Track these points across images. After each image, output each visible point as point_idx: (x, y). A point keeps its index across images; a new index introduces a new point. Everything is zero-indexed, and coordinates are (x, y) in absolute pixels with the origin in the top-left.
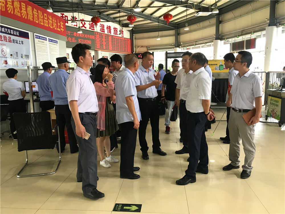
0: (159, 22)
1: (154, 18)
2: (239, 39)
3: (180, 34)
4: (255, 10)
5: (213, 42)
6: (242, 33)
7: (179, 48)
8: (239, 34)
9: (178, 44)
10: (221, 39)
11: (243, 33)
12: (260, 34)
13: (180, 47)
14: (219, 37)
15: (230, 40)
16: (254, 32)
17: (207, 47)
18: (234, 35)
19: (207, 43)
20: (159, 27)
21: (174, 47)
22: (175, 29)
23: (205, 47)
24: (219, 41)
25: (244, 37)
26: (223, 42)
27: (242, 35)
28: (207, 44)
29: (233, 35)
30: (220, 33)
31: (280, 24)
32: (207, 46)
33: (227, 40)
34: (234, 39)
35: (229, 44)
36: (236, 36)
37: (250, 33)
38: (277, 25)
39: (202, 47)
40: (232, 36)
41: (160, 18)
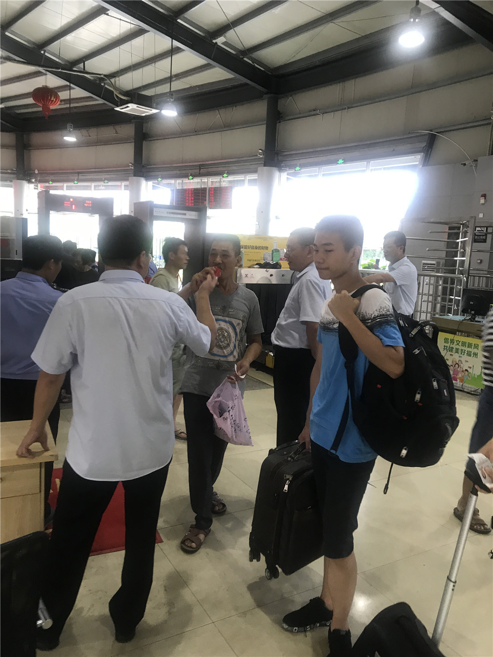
2: (194, 183)
3: (29, 146)
4: (228, 126)
5: (127, 180)
6: (199, 169)
7: (30, 182)
8: (194, 172)
9: (24, 173)
11: (202, 170)
12: (243, 179)
13: (33, 180)
14: (143, 170)
15: (171, 181)
16: (229, 173)
18: (179, 172)
19: (109, 180)
21: (14, 179)
22: (15, 130)
24: (143, 181)
25: (205, 179)
26: (151, 183)
27: (200, 174)
28: (110, 184)
30: (144, 161)
31: (286, 166)
33: (163, 181)
34: (179, 181)
36: (185, 176)
37: (219, 173)
38: (279, 167)
39: (97, 188)
40: (174, 173)
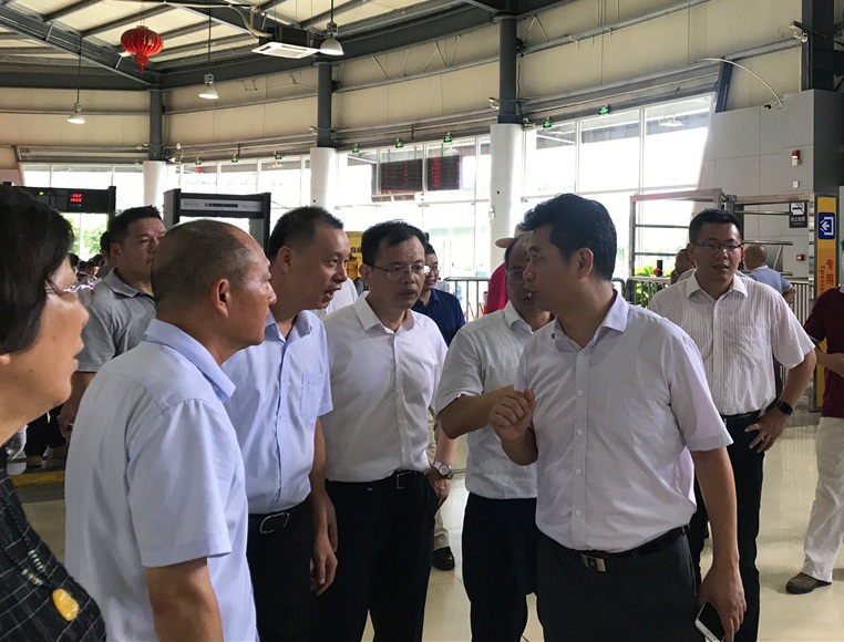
0: (79, 54)
1: (56, 32)
2: (405, 153)
3: (170, 109)
4: (451, 65)
5: (308, 153)
6: (413, 132)
7: (168, 162)
8: (403, 136)
9: (160, 149)
10: (339, 146)
11: (415, 133)
12: (473, 143)
13: (173, 160)
14: (333, 137)
15: (372, 152)
16: (454, 135)
17: (280, 169)
18: (384, 138)
19: (284, 154)
20: (82, 73)
21: (145, 159)
22: (149, 87)
23: (276, 169)
24: (331, 153)
25: (420, 146)
26: (344, 156)
27: (413, 140)
28: (285, 159)
29: (382, 137)
30: (334, 123)
31: (531, 121)
32: (280, 166)
33: (361, 152)
34: (384, 150)
35: (369, 167)
36: (392, 142)
37: (440, 137)
38: (522, 123)
39: (266, 167)
40: (378, 138)
41: (85, 39)
